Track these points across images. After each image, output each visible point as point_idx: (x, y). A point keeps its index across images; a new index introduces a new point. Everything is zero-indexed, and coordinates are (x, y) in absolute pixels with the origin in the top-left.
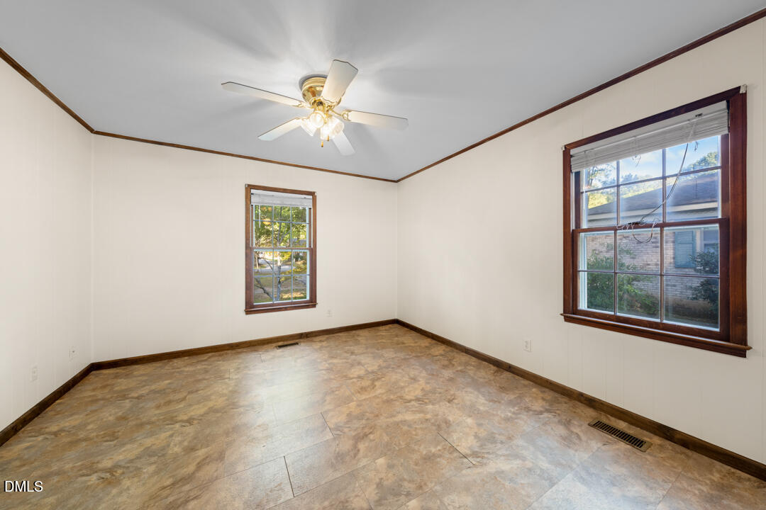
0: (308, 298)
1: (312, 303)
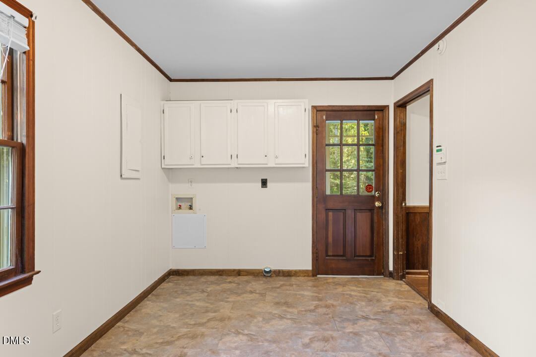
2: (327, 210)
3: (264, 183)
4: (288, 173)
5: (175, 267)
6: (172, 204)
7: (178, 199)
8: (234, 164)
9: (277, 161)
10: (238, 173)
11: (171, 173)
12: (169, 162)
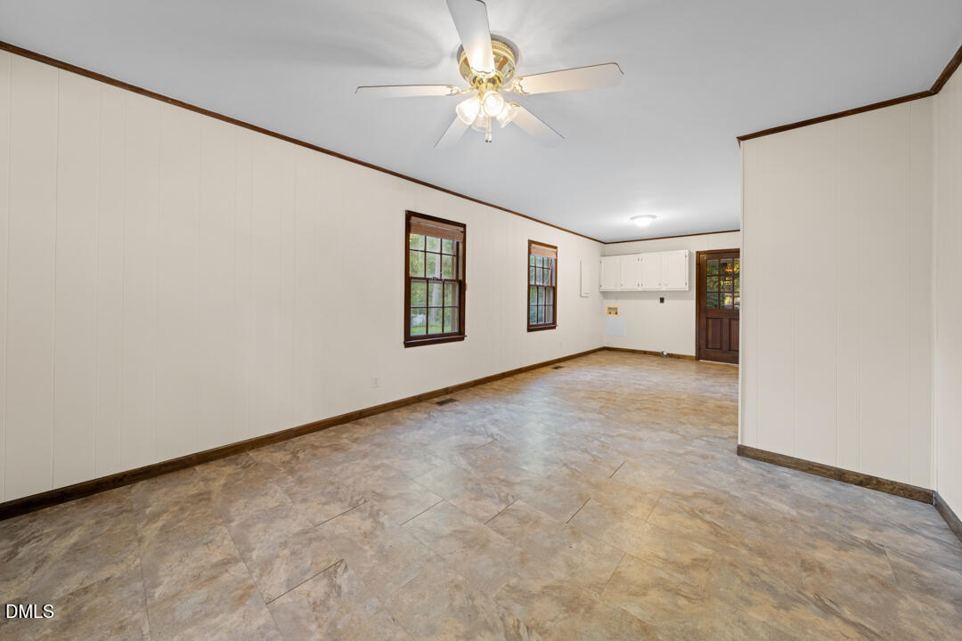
2: (707, 318)
3: (662, 300)
4: (677, 294)
5: (607, 345)
6: (606, 311)
7: (609, 308)
8: (640, 289)
9: (669, 287)
10: (645, 294)
11: (605, 294)
12: (604, 288)
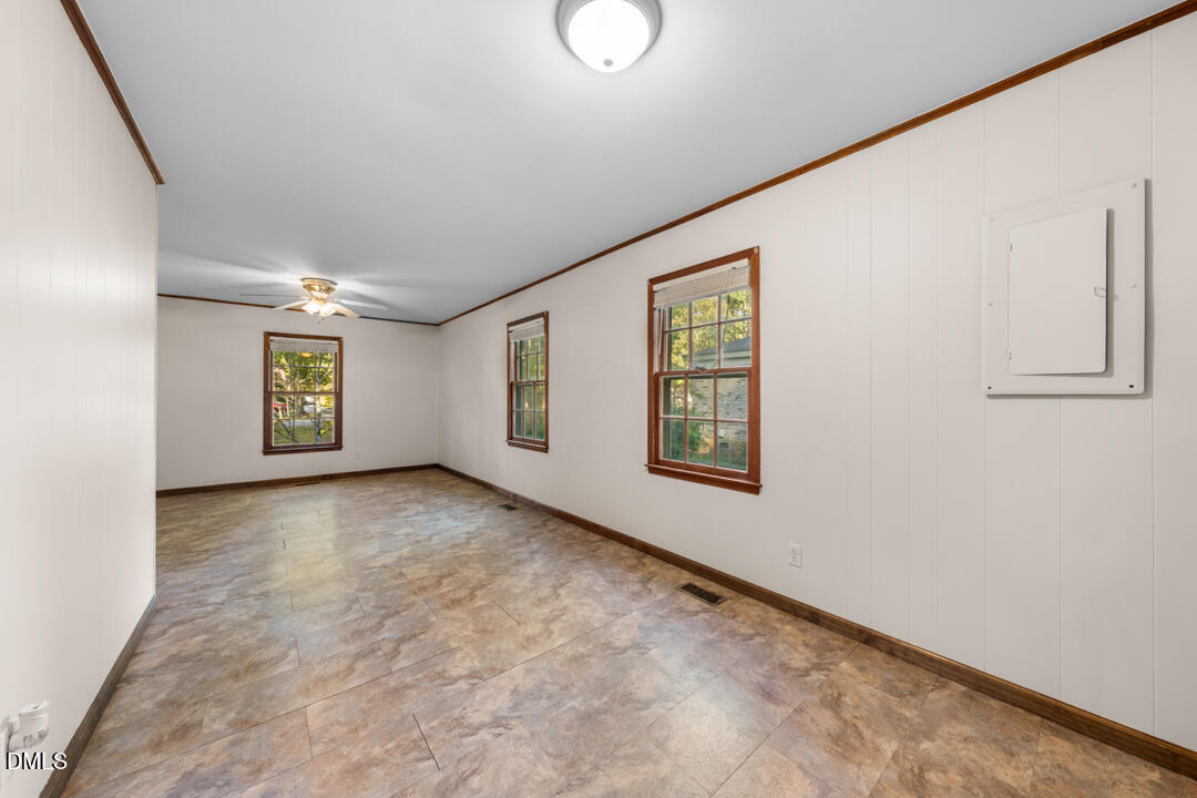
0: (333, 441)
1: (338, 446)
